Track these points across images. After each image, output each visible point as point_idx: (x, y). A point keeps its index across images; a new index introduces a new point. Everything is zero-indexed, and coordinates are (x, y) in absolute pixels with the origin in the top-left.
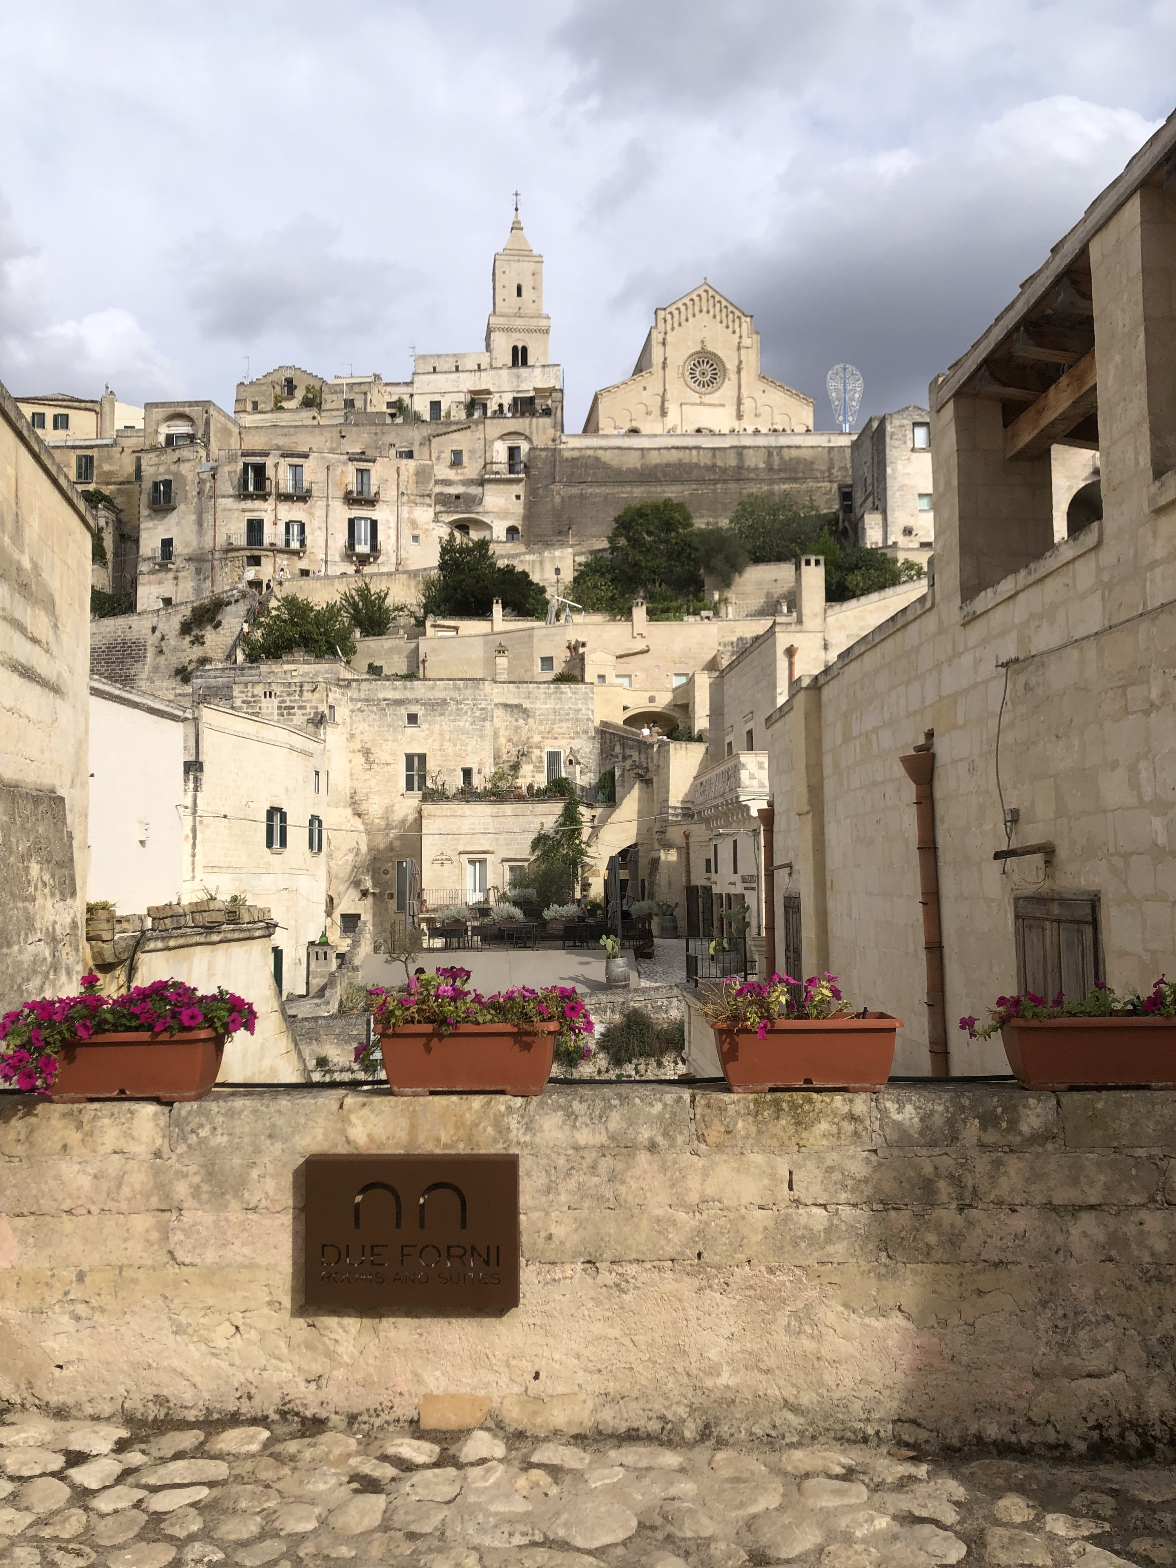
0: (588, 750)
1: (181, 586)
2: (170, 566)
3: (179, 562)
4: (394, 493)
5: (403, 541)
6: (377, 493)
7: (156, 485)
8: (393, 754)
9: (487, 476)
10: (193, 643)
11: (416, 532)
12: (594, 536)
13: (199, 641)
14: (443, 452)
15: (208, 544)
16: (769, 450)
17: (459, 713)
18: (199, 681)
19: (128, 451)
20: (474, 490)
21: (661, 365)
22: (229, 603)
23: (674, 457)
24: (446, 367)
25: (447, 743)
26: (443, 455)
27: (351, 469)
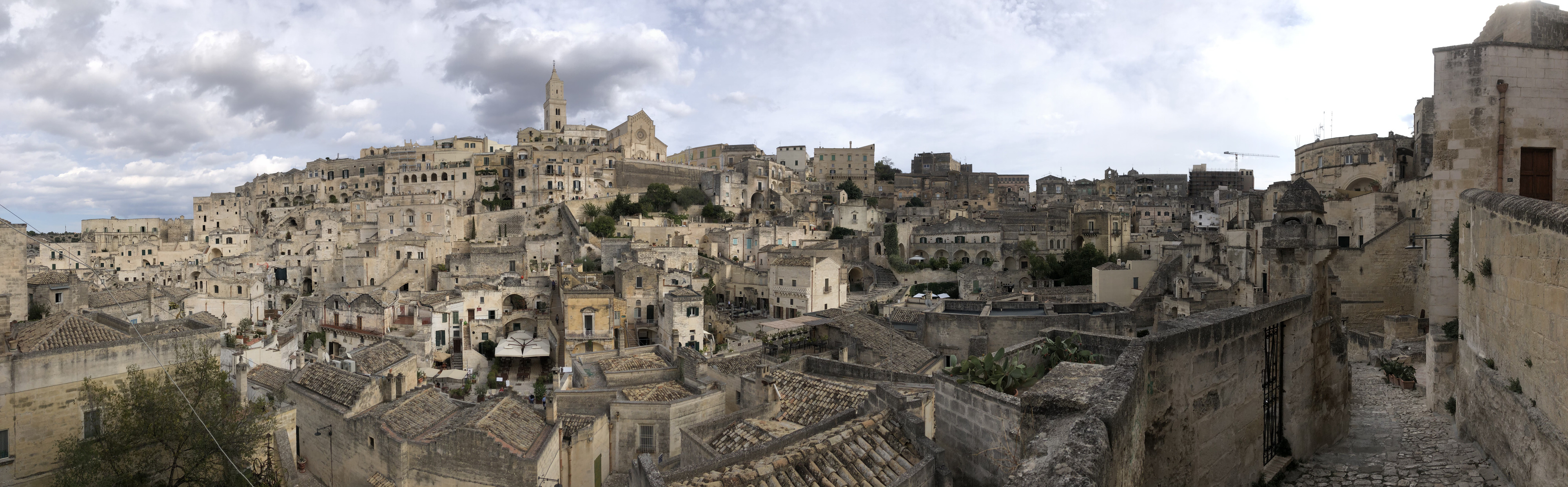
1: (531, 200)
2: (526, 195)
3: (528, 193)
4: (584, 174)
5: (586, 187)
7: (519, 169)
9: (604, 168)
10: (540, 217)
11: (590, 184)
15: (536, 188)
19: (499, 156)
22: (551, 207)
27: (574, 167)
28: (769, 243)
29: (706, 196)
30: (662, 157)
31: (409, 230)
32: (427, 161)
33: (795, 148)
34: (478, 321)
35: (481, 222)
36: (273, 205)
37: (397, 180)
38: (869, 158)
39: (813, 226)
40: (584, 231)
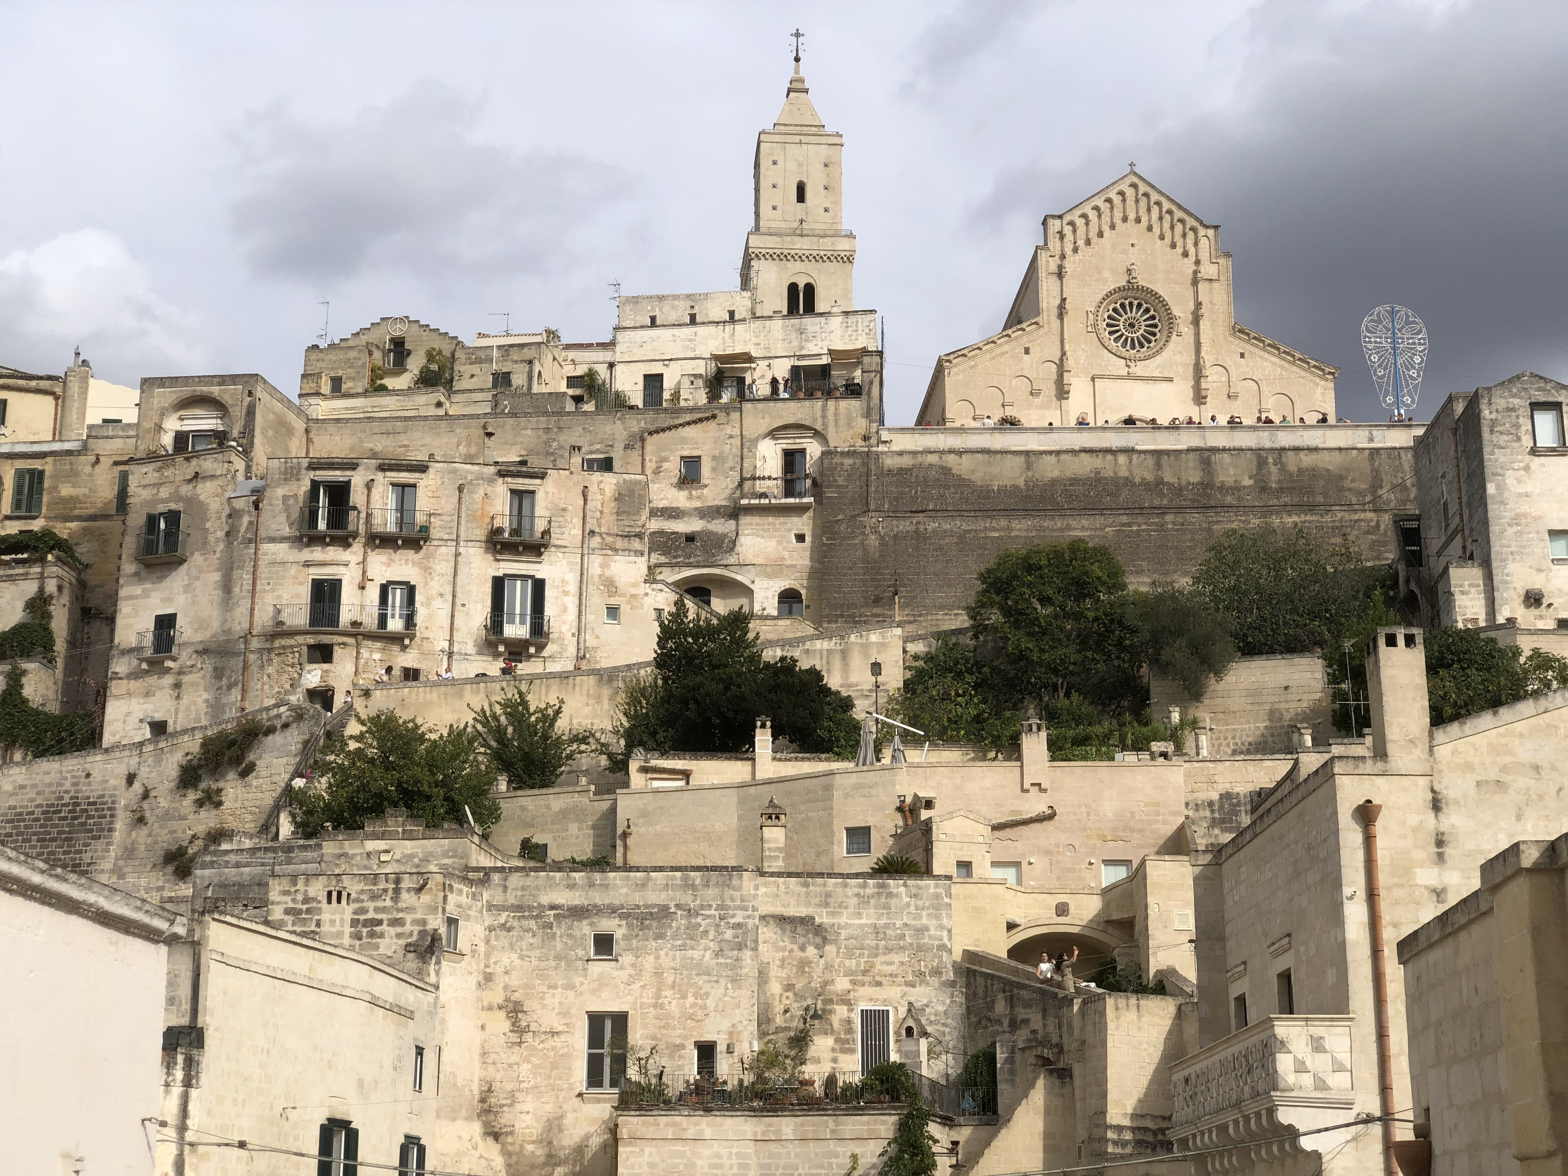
0: (941, 1008)
1: (185, 700)
2: (169, 664)
3: (185, 657)
4: (577, 532)
5: (589, 617)
6: (546, 533)
7: (152, 521)
8: (565, 1013)
9: (744, 502)
10: (200, 803)
11: (613, 601)
12: (942, 607)
13: (212, 799)
14: (665, 460)
15: (239, 621)
16: (1260, 455)
17: (693, 934)
18: (207, 872)
19: (106, 462)
20: (721, 526)
21: (1055, 312)
22: (271, 730)
23: (1085, 466)
24: (673, 317)
25: (668, 993)
26: (666, 465)
27: (501, 491)
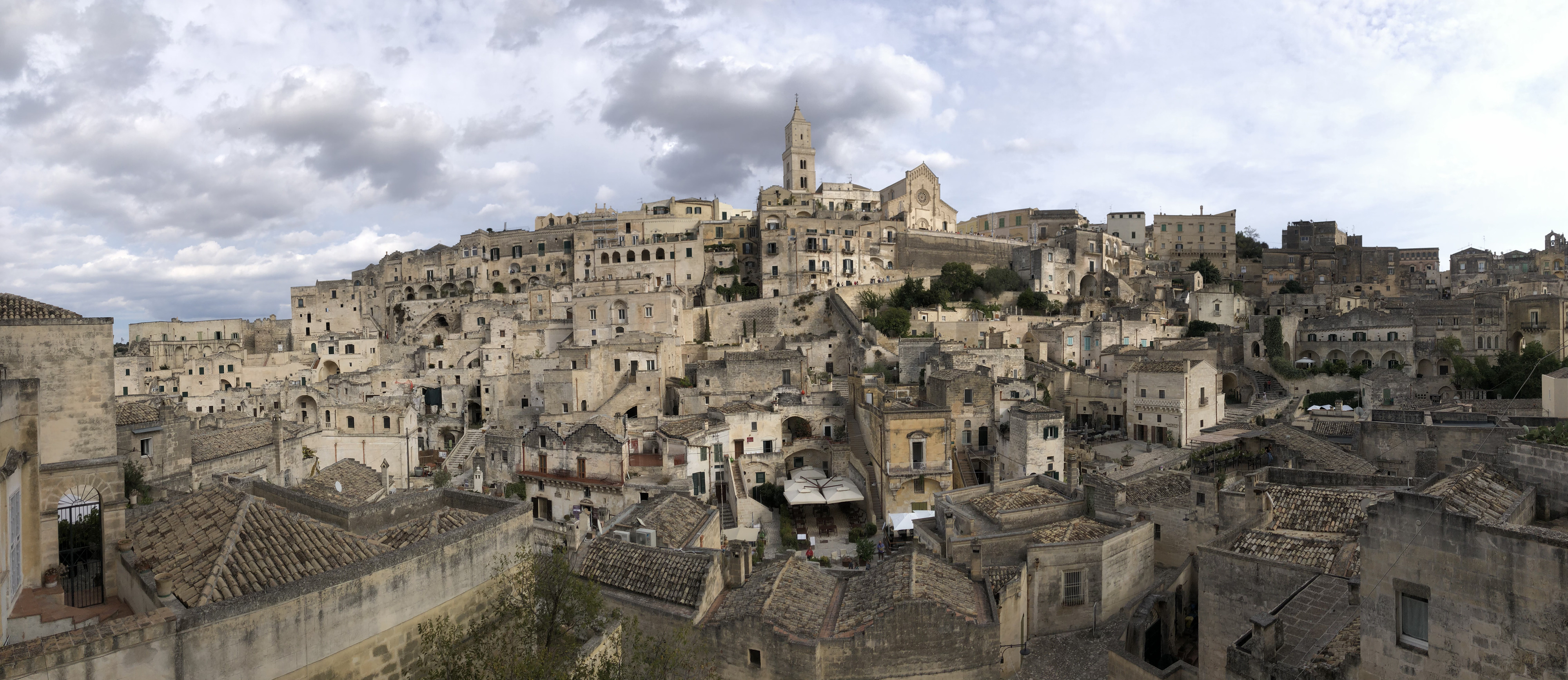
1: (783, 285)
2: (777, 277)
3: (781, 276)
4: (858, 250)
5: (861, 268)
7: (769, 245)
9: (882, 242)
10: (800, 310)
11: (865, 265)
14: (864, 232)
15: (793, 268)
19: (736, 225)
20: (876, 247)
22: (816, 295)
24: (835, 189)
27: (843, 240)
28: (1114, 343)
29: (1020, 279)
30: (951, 227)
31: (620, 330)
32: (633, 233)
33: (1130, 215)
34: (750, 456)
35: (717, 318)
36: (411, 297)
37: (591, 260)
38: (1228, 229)
39: (1164, 319)
40: (868, 328)
